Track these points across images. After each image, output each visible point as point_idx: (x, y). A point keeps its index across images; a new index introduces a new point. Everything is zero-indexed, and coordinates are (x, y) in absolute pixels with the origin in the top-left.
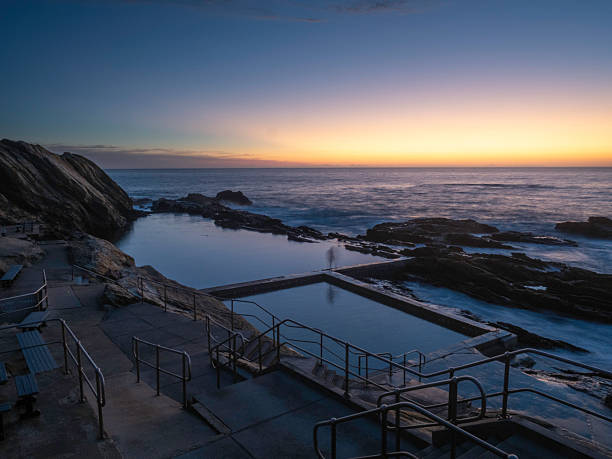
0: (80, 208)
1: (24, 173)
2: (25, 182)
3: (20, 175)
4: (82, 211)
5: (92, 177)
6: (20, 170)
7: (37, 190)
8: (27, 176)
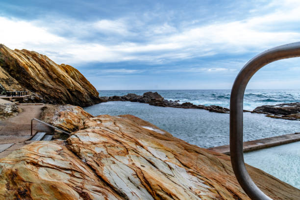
0: (66, 92)
1: (33, 68)
2: (33, 74)
3: (30, 69)
4: (67, 94)
5: (76, 78)
6: (30, 67)
7: (40, 79)
8: (35, 71)
